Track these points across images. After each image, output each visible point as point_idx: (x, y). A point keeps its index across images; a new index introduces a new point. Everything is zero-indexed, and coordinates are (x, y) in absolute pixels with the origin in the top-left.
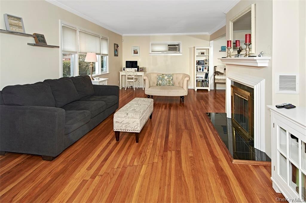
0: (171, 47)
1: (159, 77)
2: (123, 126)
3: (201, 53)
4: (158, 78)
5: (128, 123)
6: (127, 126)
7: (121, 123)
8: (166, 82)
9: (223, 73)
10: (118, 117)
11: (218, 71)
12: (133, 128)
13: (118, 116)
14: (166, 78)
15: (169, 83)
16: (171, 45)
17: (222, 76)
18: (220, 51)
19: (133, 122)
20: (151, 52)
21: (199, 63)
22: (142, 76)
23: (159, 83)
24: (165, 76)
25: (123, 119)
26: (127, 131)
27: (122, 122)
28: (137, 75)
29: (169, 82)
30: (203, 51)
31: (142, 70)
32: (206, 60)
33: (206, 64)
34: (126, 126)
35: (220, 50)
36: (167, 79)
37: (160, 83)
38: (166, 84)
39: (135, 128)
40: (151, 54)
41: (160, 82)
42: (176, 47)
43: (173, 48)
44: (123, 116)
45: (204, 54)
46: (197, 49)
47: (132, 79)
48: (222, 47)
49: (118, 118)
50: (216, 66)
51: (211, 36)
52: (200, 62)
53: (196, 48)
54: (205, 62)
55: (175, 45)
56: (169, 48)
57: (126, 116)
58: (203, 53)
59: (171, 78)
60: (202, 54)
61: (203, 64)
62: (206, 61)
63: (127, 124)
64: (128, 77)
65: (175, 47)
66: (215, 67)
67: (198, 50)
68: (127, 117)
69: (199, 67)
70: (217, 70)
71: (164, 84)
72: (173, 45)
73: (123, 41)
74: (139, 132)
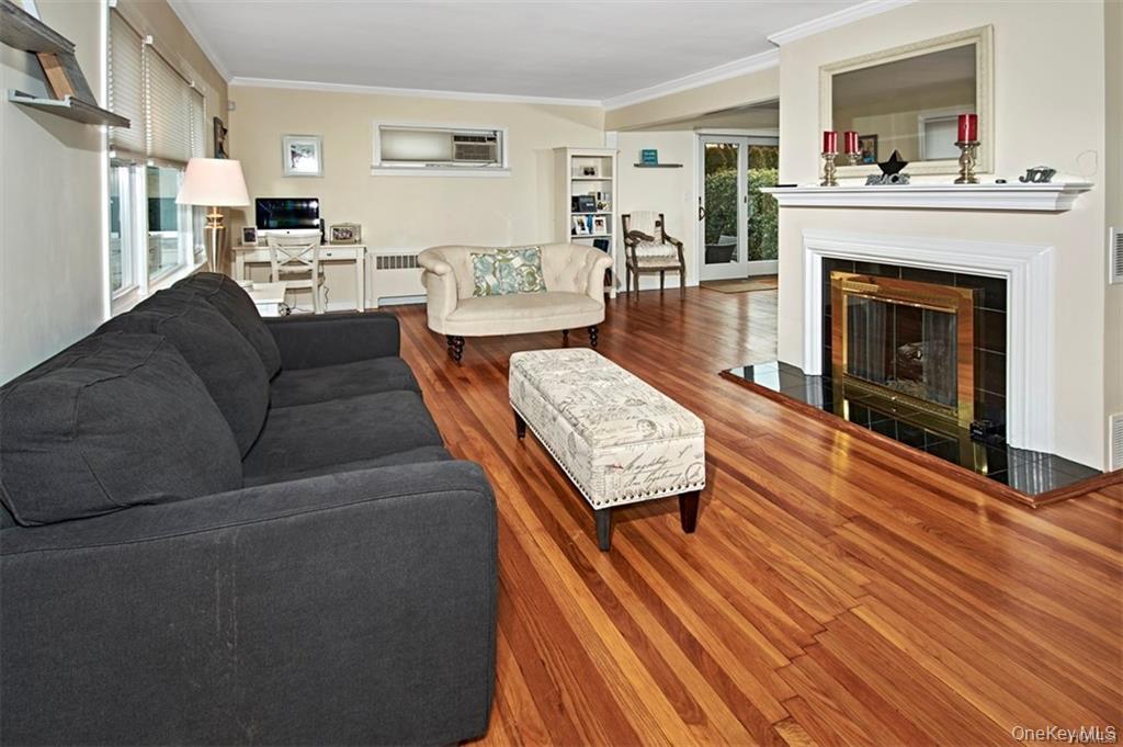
0: (466, 146)
1: (482, 262)
2: (641, 478)
3: (582, 171)
4: (479, 265)
5: (661, 462)
6: (656, 475)
7: (629, 468)
8: (519, 278)
9: (652, 235)
10: (616, 445)
11: (639, 230)
12: (683, 475)
13: (612, 442)
14: (517, 262)
15: (531, 284)
16: (466, 138)
17: (652, 246)
18: (636, 165)
19: (681, 454)
20: (377, 161)
21: (578, 204)
22: (355, 261)
23: (484, 284)
24: (511, 256)
25: (638, 449)
26: (652, 496)
27: (636, 465)
28: (330, 258)
29: (531, 279)
30: (590, 163)
31: (346, 235)
32: (599, 194)
33: (601, 207)
34: (654, 474)
35: (638, 162)
36: (523, 268)
37: (491, 284)
38: (520, 285)
39: (689, 475)
40: (376, 168)
41: (491, 280)
42: (488, 147)
43: (474, 148)
44: (640, 435)
45: (593, 173)
46: (573, 156)
47: (307, 275)
48: (644, 151)
49: (614, 450)
50: (629, 216)
51: (608, 114)
52: (581, 200)
53: (570, 153)
54: (597, 202)
55: (482, 139)
56: (459, 147)
57: (651, 434)
58: (589, 172)
59: (536, 262)
60: (586, 173)
61: (593, 209)
62: (599, 198)
63: (658, 466)
64: (281, 268)
65: (483, 144)
66: (624, 217)
67: (575, 159)
68: (656, 435)
69: (579, 218)
70: (630, 229)
71: (512, 287)
72: (474, 139)
73: (231, 107)
74: (702, 487)
